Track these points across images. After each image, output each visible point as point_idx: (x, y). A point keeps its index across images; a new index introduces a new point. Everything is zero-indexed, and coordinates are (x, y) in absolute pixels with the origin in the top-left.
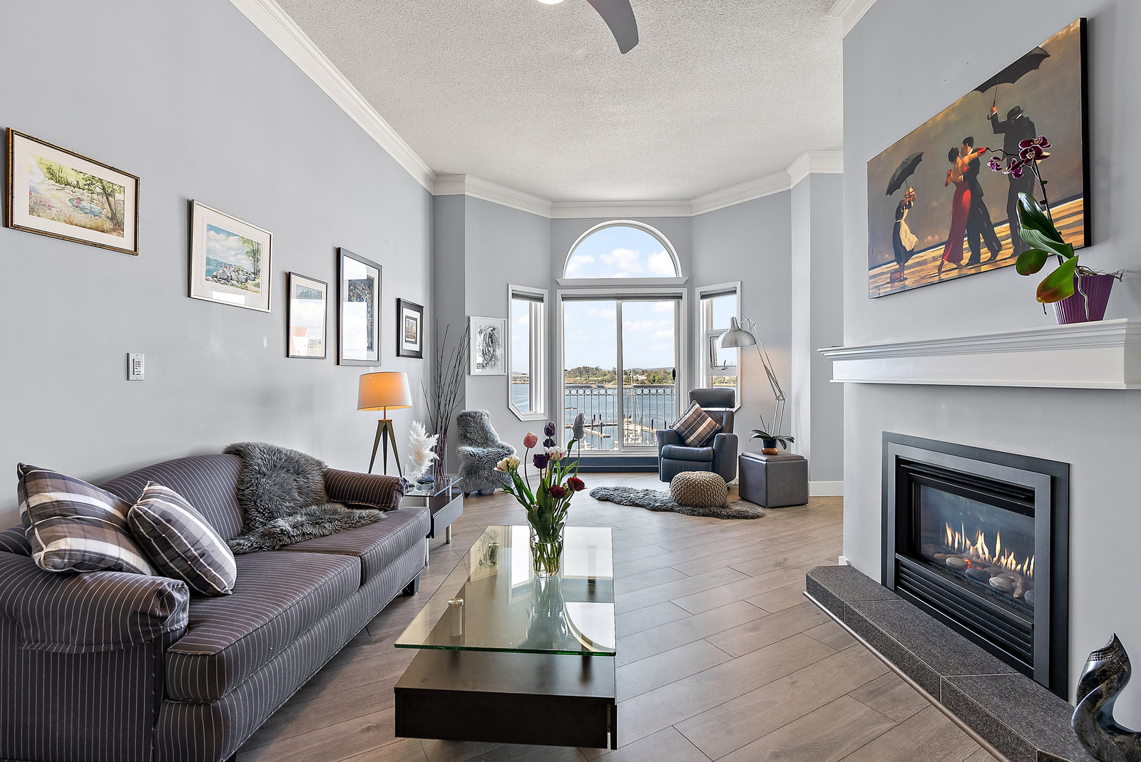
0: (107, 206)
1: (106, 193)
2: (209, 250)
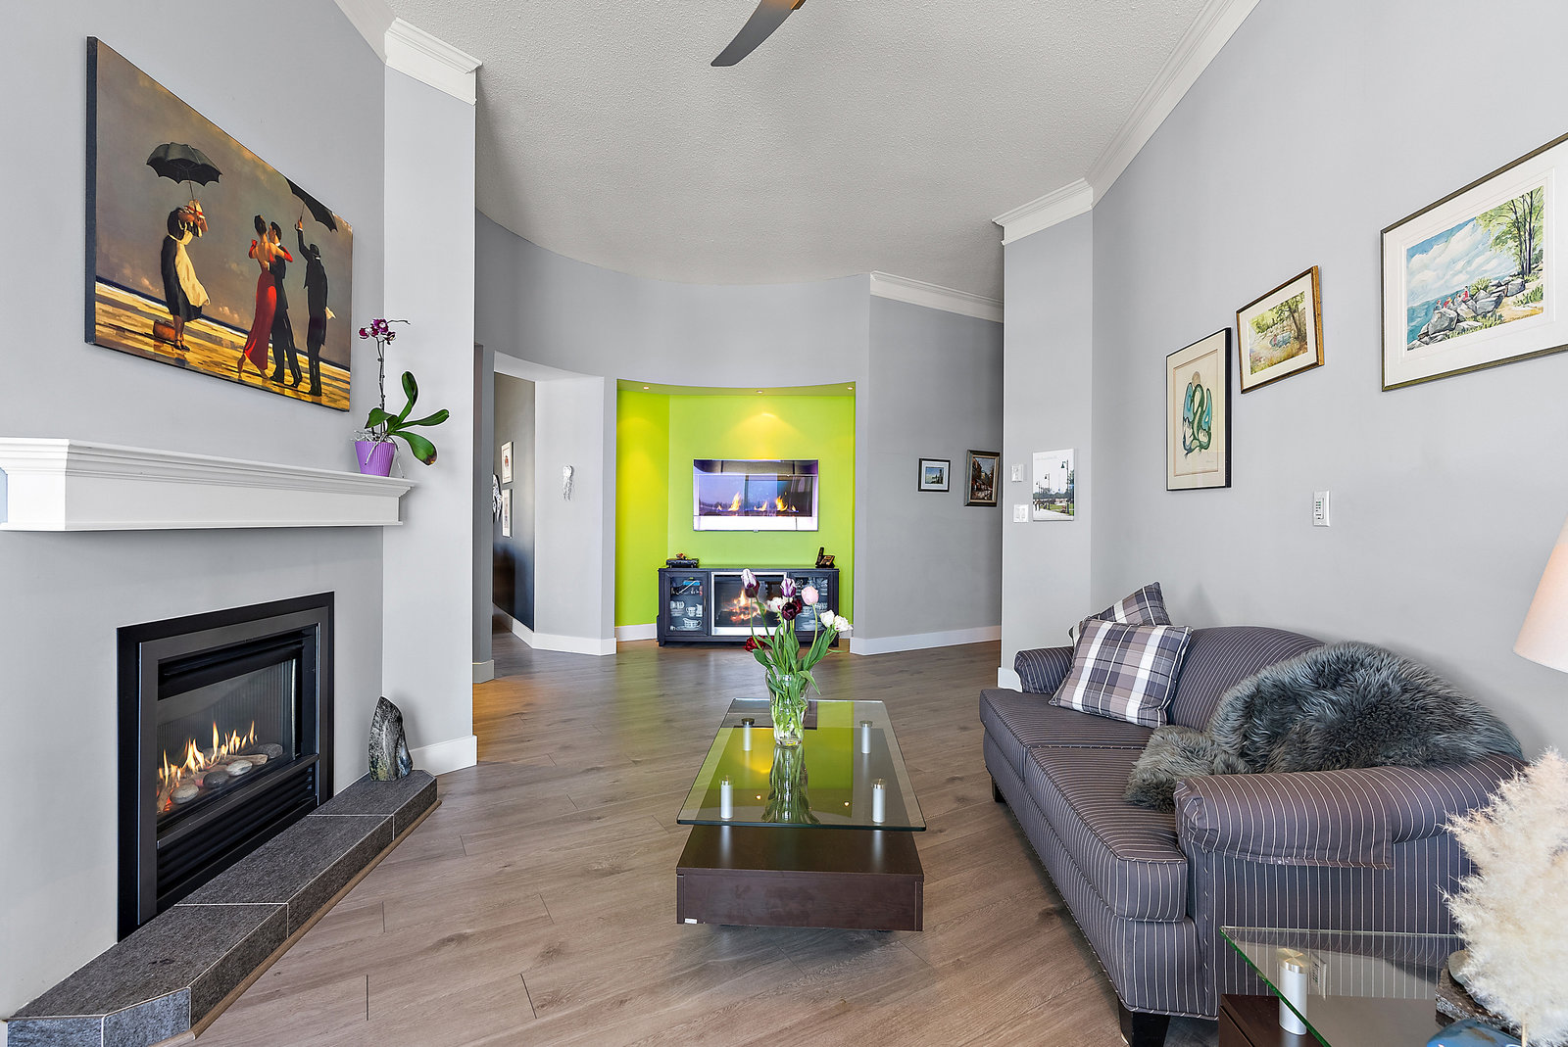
0: (1294, 325)
1: (1292, 312)
2: (1412, 294)
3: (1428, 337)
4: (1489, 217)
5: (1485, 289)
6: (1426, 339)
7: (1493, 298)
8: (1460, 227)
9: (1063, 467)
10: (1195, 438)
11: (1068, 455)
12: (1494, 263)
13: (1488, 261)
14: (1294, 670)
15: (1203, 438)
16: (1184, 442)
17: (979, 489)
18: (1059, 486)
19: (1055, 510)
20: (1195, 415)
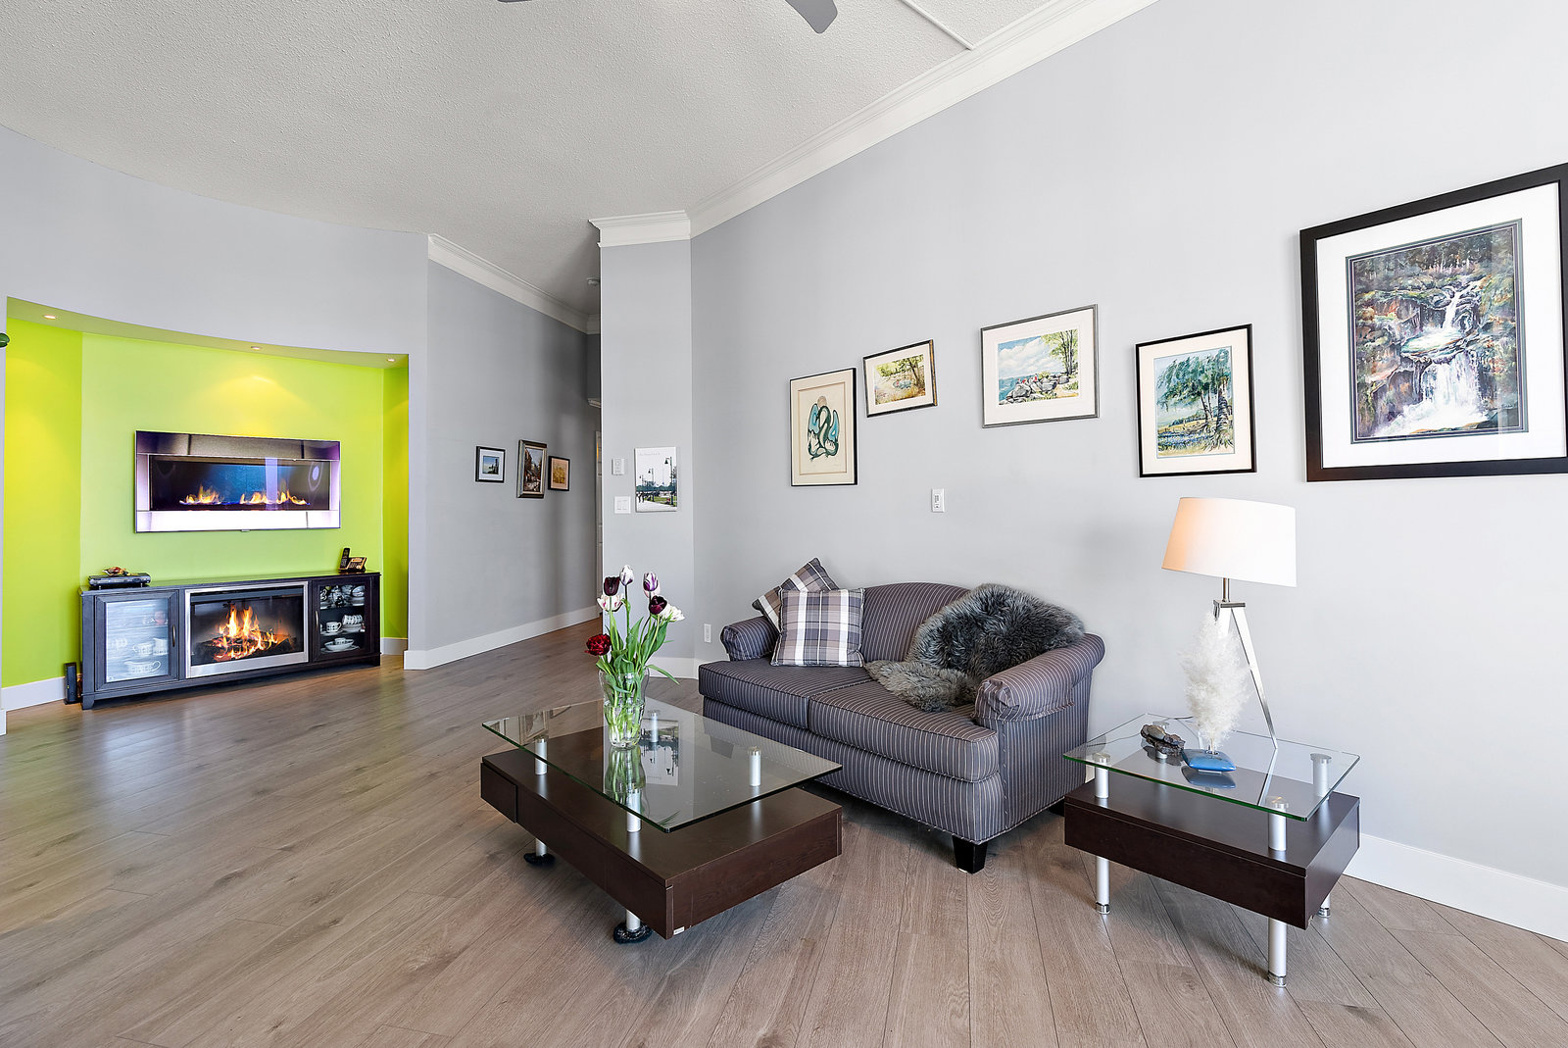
0: (914, 376)
1: (913, 367)
2: (1001, 372)
3: (1012, 399)
4: (1049, 338)
5: (1047, 377)
6: (1011, 400)
7: (1052, 383)
8: (1031, 339)
9: (666, 463)
10: (821, 446)
11: (671, 452)
12: (1051, 364)
13: (1048, 362)
14: (969, 606)
15: (830, 447)
16: (809, 450)
17: (530, 481)
18: (662, 479)
19: (658, 501)
20: (821, 429)
